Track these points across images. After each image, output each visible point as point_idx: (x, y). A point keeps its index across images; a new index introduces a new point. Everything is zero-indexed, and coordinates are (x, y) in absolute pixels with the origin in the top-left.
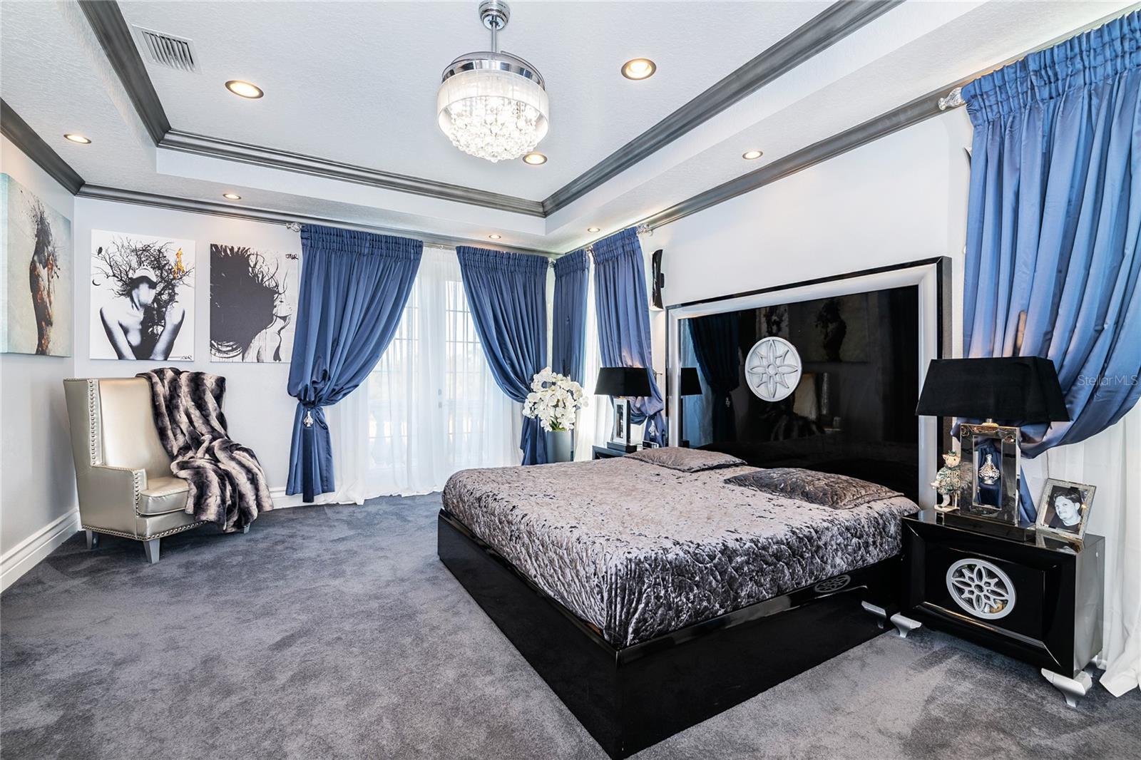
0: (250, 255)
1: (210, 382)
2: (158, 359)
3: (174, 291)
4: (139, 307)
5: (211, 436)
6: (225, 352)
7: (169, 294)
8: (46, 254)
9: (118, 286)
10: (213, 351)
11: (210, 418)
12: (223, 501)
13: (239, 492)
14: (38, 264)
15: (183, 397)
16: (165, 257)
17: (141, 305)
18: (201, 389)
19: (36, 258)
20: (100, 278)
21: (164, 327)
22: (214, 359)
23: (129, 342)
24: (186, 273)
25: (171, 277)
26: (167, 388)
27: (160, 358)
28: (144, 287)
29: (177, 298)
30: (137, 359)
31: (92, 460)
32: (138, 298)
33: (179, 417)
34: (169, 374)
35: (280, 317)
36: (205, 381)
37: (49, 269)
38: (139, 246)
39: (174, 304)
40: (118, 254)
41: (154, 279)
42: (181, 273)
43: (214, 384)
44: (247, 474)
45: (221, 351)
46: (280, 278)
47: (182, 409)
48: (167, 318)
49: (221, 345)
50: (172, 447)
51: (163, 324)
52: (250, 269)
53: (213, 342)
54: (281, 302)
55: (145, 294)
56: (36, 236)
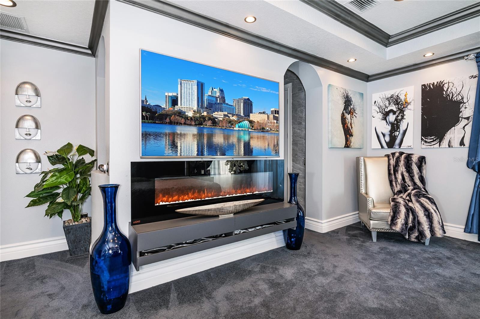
0: (444, 84)
1: (415, 159)
2: (396, 148)
3: (403, 114)
4: (389, 124)
5: (413, 188)
6: (429, 142)
7: (401, 116)
8: (350, 109)
9: (380, 116)
10: (423, 142)
11: (414, 178)
12: (406, 223)
13: (418, 221)
14: (345, 114)
15: (401, 166)
16: (400, 98)
17: (390, 123)
18: (410, 162)
19: (344, 112)
20: (375, 114)
21: (399, 132)
22: (424, 146)
23: (385, 141)
24: (409, 104)
25: (402, 107)
26: (394, 162)
27: (397, 147)
28: (391, 114)
29: (405, 117)
30: (388, 148)
31: (361, 190)
32: (389, 120)
33: (397, 176)
34: (397, 154)
35: (465, 118)
36: (412, 158)
37: (351, 115)
38: (389, 96)
39: (404, 120)
40: (381, 102)
41: (395, 110)
42: (407, 103)
43: (417, 160)
44: (424, 212)
45: (427, 142)
46: (464, 93)
47: (400, 172)
48: (401, 128)
49: (427, 139)
50: (395, 190)
51: (399, 131)
52: (444, 93)
53: (422, 137)
54: (465, 108)
55: (392, 118)
56: (344, 103)
